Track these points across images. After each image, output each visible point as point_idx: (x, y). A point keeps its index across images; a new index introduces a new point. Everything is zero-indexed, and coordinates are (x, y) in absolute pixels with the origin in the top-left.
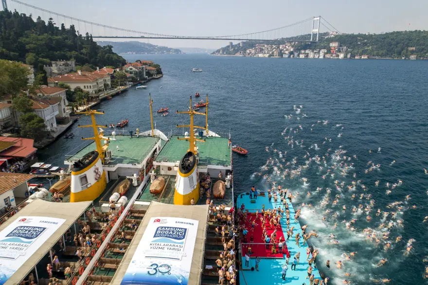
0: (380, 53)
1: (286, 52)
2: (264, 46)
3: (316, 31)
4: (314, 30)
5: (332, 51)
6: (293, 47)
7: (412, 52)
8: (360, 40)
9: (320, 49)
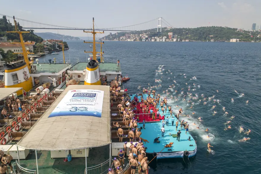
0: (195, 39)
1: (143, 38)
2: (130, 35)
3: (160, 26)
4: (159, 26)
5: (169, 37)
6: (147, 35)
7: (212, 38)
8: (184, 31)
9: (163, 36)
